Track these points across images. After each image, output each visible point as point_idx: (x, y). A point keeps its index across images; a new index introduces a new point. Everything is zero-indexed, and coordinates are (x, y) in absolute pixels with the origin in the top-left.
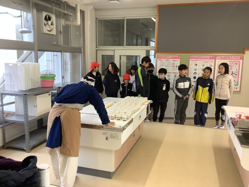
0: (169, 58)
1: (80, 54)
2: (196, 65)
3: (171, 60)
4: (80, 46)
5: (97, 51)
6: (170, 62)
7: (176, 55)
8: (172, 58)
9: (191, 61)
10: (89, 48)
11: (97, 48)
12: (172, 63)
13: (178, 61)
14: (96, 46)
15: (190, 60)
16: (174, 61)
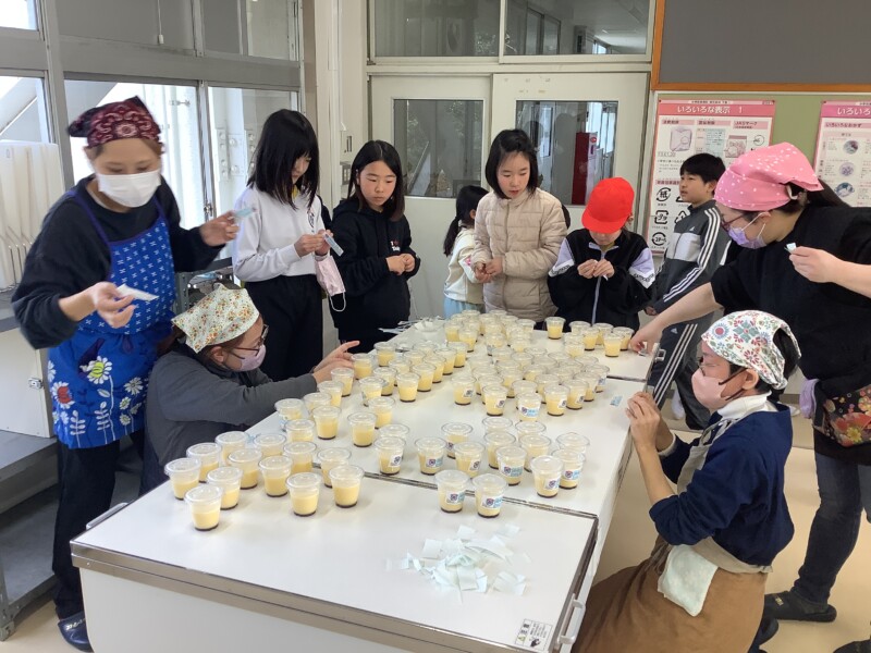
0: (719, 109)
1: (294, 95)
2: (854, 146)
3: (728, 123)
4: (292, 58)
5: (369, 82)
6: (721, 132)
7: (755, 99)
8: (733, 112)
9: (827, 125)
10: (334, 65)
11: (373, 69)
12: (731, 137)
13: (764, 126)
14: (369, 56)
15: (824, 120)
16: (739, 125)
